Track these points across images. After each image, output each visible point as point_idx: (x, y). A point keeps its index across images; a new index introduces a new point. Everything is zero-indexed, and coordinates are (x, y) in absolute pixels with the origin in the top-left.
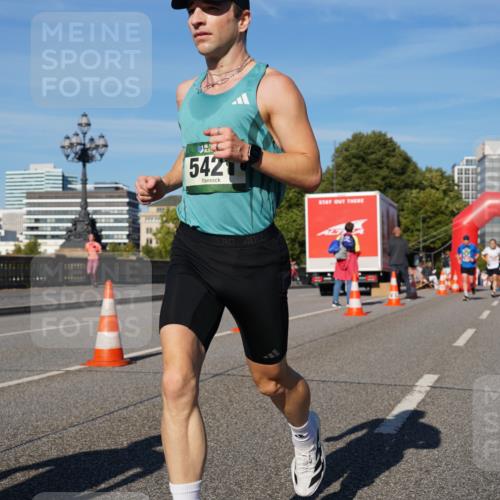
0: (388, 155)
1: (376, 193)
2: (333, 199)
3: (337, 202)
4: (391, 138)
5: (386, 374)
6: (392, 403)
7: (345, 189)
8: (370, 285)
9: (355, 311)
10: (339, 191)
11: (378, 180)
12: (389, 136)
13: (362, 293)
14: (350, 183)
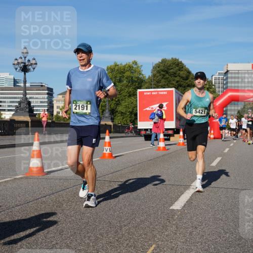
0: (179, 70)
1: (173, 89)
2: (151, 92)
3: (153, 93)
4: (181, 62)
5: (177, 180)
6: (179, 194)
7: (158, 87)
8: (169, 135)
9: (162, 148)
10: (154, 88)
11: (174, 82)
12: (180, 60)
13: (165, 140)
14: (161, 84)
